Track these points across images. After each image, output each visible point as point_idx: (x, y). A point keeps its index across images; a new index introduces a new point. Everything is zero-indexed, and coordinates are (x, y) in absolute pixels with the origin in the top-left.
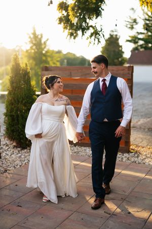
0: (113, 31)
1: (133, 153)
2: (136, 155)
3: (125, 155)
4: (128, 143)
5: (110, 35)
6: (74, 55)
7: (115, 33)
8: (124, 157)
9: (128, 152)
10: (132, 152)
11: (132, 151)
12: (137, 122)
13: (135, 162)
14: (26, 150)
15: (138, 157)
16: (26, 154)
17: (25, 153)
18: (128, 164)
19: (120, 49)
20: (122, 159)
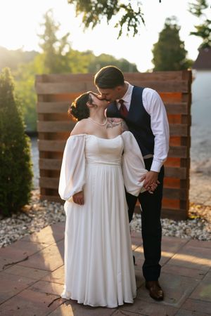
0: (169, 19)
1: (194, 221)
2: (199, 224)
3: (179, 224)
4: (185, 203)
5: (166, 25)
6: (111, 57)
7: (173, 23)
8: (177, 228)
9: (186, 218)
10: (193, 219)
11: (193, 217)
12: (204, 164)
13: (197, 238)
14: (8, 220)
15: (202, 228)
16: (9, 227)
17: (8, 224)
18: (184, 241)
19: (181, 46)
20: (175, 231)
